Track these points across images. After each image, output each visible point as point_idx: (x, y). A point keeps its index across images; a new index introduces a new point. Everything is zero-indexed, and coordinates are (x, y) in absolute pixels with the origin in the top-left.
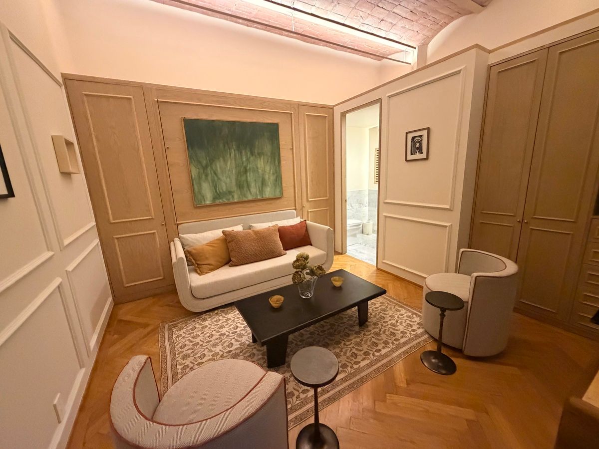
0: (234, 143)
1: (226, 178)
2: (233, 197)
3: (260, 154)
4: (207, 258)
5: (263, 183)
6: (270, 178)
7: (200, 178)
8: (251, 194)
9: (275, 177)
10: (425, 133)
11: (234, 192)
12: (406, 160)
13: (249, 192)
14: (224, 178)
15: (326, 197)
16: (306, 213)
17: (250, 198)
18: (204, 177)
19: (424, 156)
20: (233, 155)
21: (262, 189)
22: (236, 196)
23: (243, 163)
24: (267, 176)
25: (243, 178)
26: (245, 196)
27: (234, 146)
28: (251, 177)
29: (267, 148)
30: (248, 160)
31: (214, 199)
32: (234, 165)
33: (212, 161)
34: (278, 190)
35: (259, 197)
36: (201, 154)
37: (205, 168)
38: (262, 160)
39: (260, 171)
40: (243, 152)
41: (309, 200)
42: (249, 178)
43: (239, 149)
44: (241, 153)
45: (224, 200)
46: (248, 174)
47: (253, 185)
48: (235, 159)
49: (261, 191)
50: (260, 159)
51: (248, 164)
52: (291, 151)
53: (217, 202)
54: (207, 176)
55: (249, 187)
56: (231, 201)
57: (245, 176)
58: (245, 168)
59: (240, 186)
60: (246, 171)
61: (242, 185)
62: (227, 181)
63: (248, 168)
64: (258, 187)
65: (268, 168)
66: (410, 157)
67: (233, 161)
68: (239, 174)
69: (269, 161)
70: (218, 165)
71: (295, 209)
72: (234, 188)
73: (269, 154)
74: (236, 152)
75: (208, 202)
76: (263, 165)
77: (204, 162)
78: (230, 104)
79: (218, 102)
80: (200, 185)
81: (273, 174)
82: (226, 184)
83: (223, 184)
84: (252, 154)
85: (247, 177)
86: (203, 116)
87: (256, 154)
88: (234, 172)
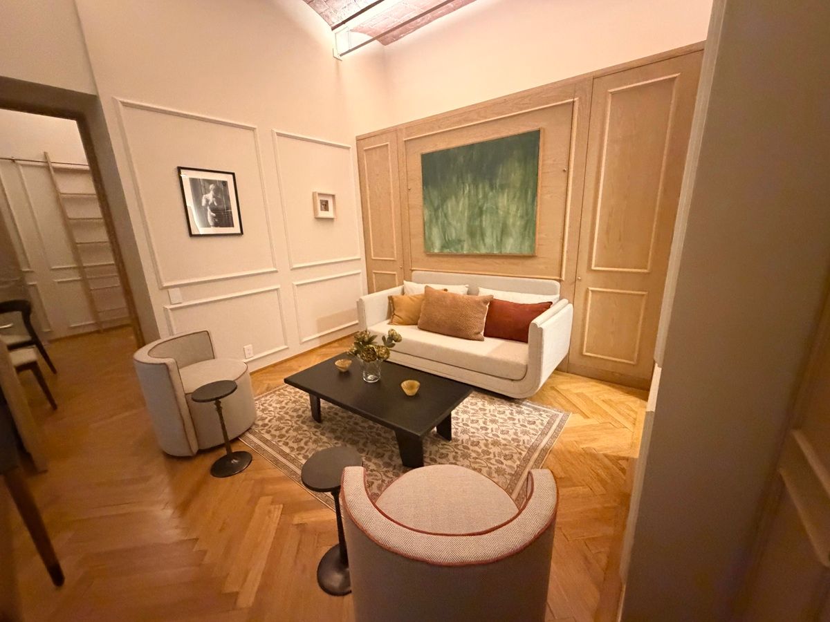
0: (469, 176)
1: (457, 223)
2: (462, 248)
3: (502, 187)
5: (504, 231)
6: (516, 223)
7: (431, 221)
8: (485, 245)
9: (523, 223)
11: (464, 241)
13: (481, 242)
14: (454, 223)
15: (646, 268)
16: (583, 294)
17: (483, 251)
18: (434, 221)
20: (466, 192)
21: (501, 240)
22: (466, 246)
23: (478, 201)
24: (511, 220)
25: (477, 223)
26: (476, 247)
28: (486, 221)
29: (516, 176)
30: (485, 196)
31: (443, 247)
32: (467, 206)
33: (444, 200)
34: (527, 244)
35: (496, 252)
36: (434, 194)
37: (436, 210)
38: (506, 195)
39: (501, 213)
40: (480, 186)
41: (594, 268)
42: (484, 223)
43: (475, 183)
44: (477, 187)
45: (452, 249)
46: (484, 217)
47: (488, 233)
48: (469, 197)
49: (500, 243)
50: (503, 194)
51: (484, 202)
52: (564, 175)
53: (446, 251)
54: (437, 219)
55: (483, 235)
56: (460, 252)
57: (479, 219)
58: (481, 209)
59: (472, 234)
60: (481, 213)
61: (475, 233)
62: (458, 227)
63: (484, 208)
64: (495, 237)
65: (513, 208)
67: (467, 199)
68: (471, 218)
69: (518, 195)
70: (450, 204)
71: (560, 281)
72: (465, 236)
73: (518, 185)
74: (472, 186)
75: (436, 251)
77: (436, 205)
80: (430, 228)
81: (522, 217)
82: (455, 229)
83: (453, 231)
84: (492, 187)
85: (481, 221)
87: (497, 186)
88: (466, 214)
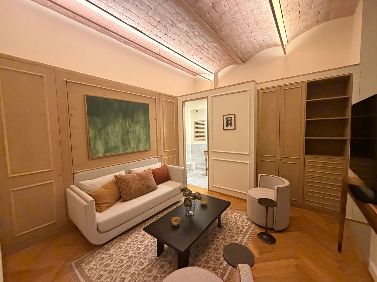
0: (121, 114)
1: (115, 138)
2: (119, 151)
3: (137, 122)
4: (105, 199)
5: (139, 141)
6: (143, 138)
7: (95, 137)
8: (131, 148)
9: (146, 137)
10: (233, 116)
11: (119, 147)
12: (224, 129)
13: (129, 146)
14: (113, 138)
15: (174, 149)
16: (163, 159)
17: (130, 151)
18: (98, 137)
19: (233, 127)
20: (120, 122)
21: (138, 145)
22: (120, 150)
23: (126, 127)
24: (141, 136)
25: (126, 137)
26: (126, 149)
27: (121, 116)
28: (131, 136)
29: (142, 119)
30: (129, 125)
31: (106, 152)
32: (120, 129)
33: (105, 125)
34: (148, 145)
35: (136, 150)
36: (98, 121)
37: (100, 130)
38: (139, 126)
39: (137, 133)
40: (127, 120)
41: (165, 151)
42: (130, 137)
43: (124, 118)
44: (125, 120)
45: (112, 152)
46: (130, 135)
47: (132, 142)
48: (121, 126)
49: (137, 146)
50: (137, 126)
51: (129, 128)
52: (155, 121)
53: (107, 154)
54: (100, 136)
55: (129, 144)
56: (117, 153)
57: (127, 136)
58: (128, 131)
59: (124, 143)
60: (128, 133)
61: (125, 142)
62: (115, 140)
63: (130, 131)
64: (135, 144)
65: (142, 131)
66: (225, 128)
67: (120, 126)
68: (123, 135)
69: (143, 126)
70: (110, 128)
71: (157, 157)
72: (120, 144)
73: (143, 122)
74: (123, 120)
75: (100, 155)
76: (138, 129)
77: (99, 127)
78: (119, 89)
79: (111, 87)
80: (95, 142)
81: (145, 135)
82: (114, 142)
83: (113, 142)
84: (132, 122)
85: (128, 137)
86: (100, 94)
87: (135, 122)
88: (120, 133)
